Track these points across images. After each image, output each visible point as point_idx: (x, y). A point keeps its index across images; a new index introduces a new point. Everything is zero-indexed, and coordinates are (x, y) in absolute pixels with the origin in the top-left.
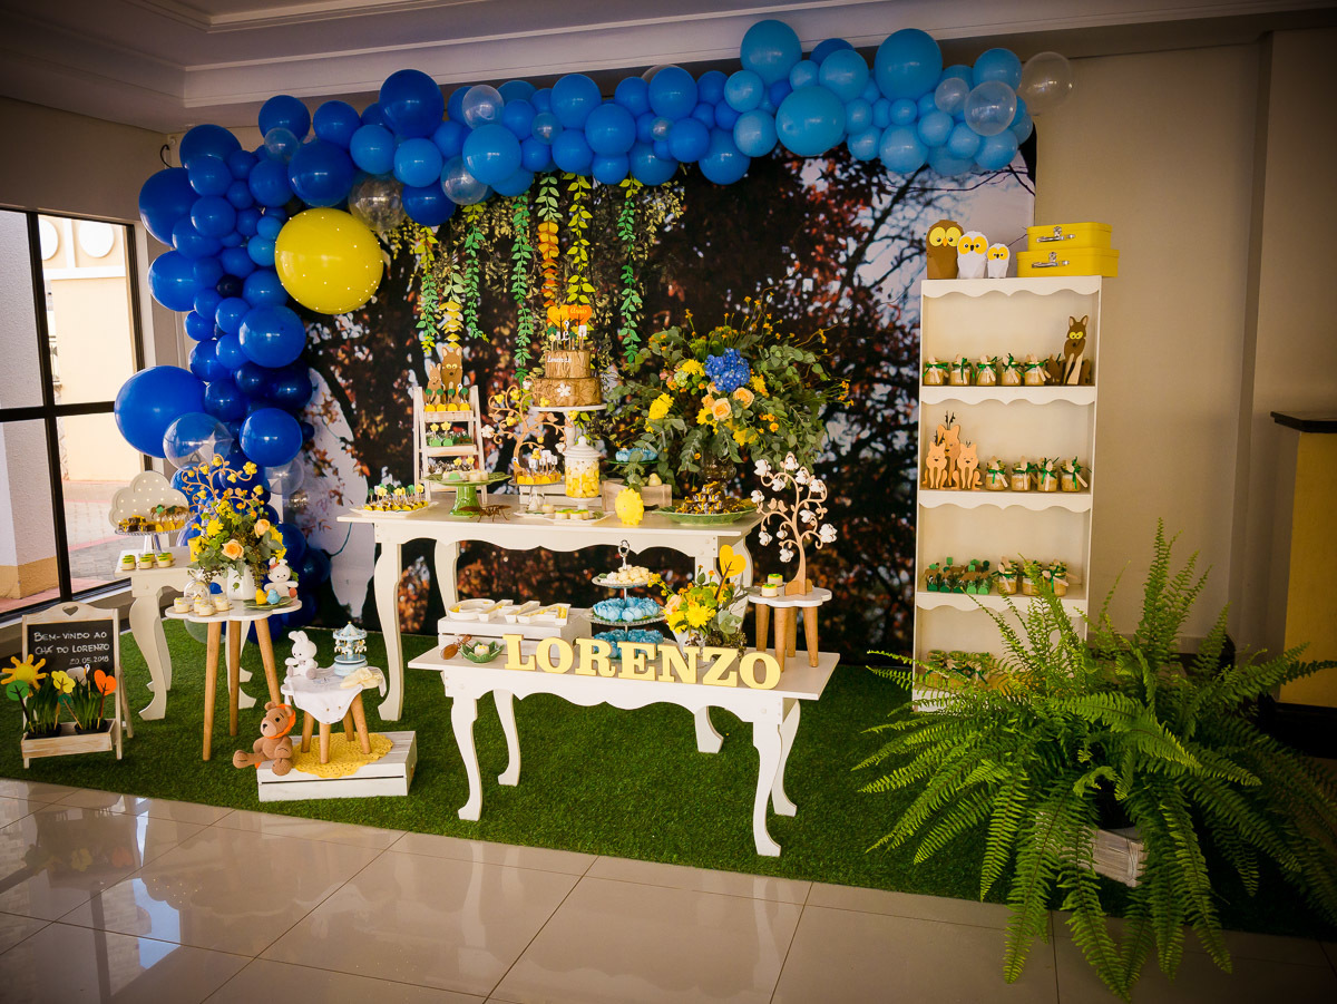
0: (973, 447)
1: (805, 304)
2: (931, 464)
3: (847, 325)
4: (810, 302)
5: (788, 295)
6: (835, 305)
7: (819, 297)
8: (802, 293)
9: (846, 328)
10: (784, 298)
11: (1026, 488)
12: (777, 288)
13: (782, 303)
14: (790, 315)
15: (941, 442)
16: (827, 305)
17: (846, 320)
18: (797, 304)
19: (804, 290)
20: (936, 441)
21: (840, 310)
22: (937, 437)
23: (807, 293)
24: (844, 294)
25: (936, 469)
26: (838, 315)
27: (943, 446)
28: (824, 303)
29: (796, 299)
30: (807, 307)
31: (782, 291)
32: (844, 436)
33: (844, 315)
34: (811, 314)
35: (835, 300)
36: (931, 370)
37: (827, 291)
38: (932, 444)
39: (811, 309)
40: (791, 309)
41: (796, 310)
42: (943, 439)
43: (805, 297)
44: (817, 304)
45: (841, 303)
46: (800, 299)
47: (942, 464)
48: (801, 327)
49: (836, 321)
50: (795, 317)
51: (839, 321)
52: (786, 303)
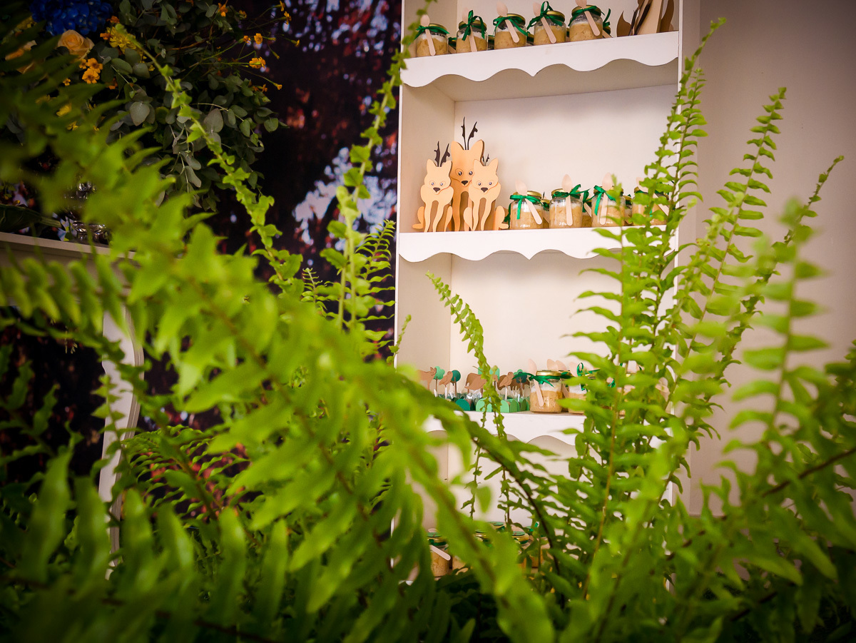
0: (492, 165)
1: (329, 28)
2: (428, 196)
3: (381, 52)
4: (335, 26)
5: (309, 19)
6: (366, 27)
7: (347, 18)
8: (326, 14)
9: (379, 56)
10: (304, 23)
11: (570, 223)
12: (295, 11)
13: (301, 31)
14: (311, 45)
15: (444, 160)
16: (356, 28)
17: (379, 46)
18: (319, 29)
19: (329, 9)
20: (437, 159)
21: (373, 33)
22: (438, 152)
23: (333, 13)
24: (378, 10)
25: (435, 204)
26: (369, 40)
27: (447, 165)
28: (352, 25)
29: (318, 24)
30: (331, 32)
31: (302, 14)
32: (375, 211)
33: (377, 39)
34: (335, 42)
35: (366, 19)
36: (424, 37)
37: (357, 8)
38: (431, 164)
39: (336, 35)
40: (312, 37)
41: (318, 39)
42: (447, 154)
43: (329, 19)
44: (344, 27)
45: (374, 22)
46: (324, 23)
47: (446, 196)
48: (323, 60)
49: (367, 49)
50: (317, 48)
51: (371, 47)
52: (306, 30)
